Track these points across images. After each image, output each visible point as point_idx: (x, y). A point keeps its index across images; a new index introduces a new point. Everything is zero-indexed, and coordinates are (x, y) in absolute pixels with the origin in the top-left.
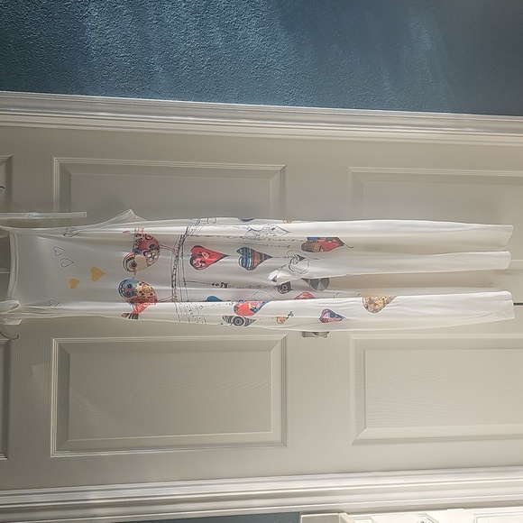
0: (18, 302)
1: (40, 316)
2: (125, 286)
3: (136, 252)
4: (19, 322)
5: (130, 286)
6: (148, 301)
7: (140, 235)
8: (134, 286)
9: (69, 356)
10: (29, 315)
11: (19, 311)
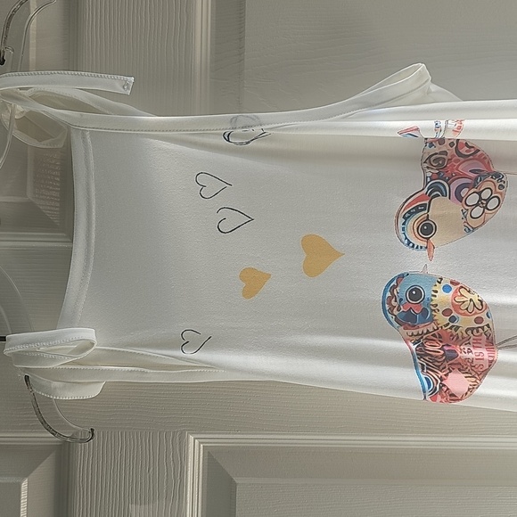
0: (89, 334)
1: (153, 377)
2: (402, 291)
3: (435, 190)
4: (93, 391)
5: (416, 294)
6: (466, 341)
7: (442, 141)
8: (427, 293)
9: (232, 486)
10: (122, 373)
11: (97, 359)
